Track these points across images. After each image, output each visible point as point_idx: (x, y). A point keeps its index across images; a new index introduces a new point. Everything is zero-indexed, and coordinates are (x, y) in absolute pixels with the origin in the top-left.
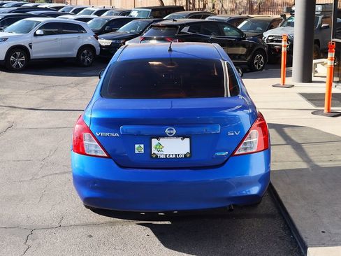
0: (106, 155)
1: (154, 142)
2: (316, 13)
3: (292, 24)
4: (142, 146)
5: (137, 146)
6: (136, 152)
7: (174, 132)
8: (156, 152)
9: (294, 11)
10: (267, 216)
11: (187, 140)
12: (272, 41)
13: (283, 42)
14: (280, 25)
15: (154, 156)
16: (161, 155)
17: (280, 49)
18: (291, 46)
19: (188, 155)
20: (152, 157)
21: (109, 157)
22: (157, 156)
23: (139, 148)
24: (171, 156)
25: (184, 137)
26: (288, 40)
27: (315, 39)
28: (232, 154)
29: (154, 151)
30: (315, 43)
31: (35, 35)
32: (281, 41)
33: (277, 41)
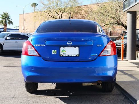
0: (38, 55)
1: (62, 49)
2: (137, 33)
3: (125, 38)
4: (56, 51)
5: (53, 51)
6: (53, 53)
7: (71, 43)
8: (62, 54)
9: (126, 33)
10: (117, 95)
11: (77, 48)
12: (117, 45)
13: (122, 45)
14: (120, 39)
15: (61, 55)
16: (65, 55)
17: (121, 49)
18: (126, 47)
19: (78, 55)
20: (60, 56)
21: (40, 56)
22: (63, 55)
23: (54, 52)
24: (70, 56)
25: (76, 47)
26: (124, 44)
27: (137, 44)
28: (99, 56)
29: (61, 53)
30: (137, 46)
31: (6, 39)
32: (121, 45)
33: (119, 45)
